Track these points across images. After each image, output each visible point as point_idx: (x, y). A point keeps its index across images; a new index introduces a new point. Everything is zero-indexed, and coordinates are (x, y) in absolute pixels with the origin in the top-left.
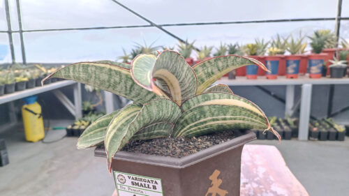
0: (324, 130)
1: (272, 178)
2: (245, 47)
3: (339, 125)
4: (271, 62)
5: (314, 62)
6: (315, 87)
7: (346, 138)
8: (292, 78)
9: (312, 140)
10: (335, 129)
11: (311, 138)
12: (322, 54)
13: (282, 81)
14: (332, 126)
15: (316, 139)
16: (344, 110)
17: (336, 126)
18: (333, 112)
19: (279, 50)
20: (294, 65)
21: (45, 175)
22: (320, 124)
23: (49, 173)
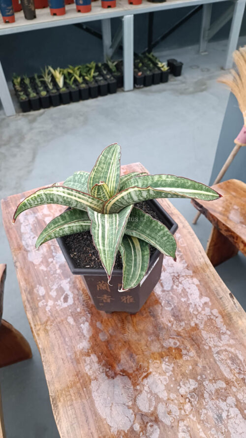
0: (148, 73)
3: (161, 62)
7: (170, 77)
8: (109, 7)
9: (138, 88)
10: (159, 68)
11: (137, 86)
13: (98, 13)
14: (155, 65)
15: (142, 86)
16: (164, 38)
17: (160, 65)
22: (143, 64)
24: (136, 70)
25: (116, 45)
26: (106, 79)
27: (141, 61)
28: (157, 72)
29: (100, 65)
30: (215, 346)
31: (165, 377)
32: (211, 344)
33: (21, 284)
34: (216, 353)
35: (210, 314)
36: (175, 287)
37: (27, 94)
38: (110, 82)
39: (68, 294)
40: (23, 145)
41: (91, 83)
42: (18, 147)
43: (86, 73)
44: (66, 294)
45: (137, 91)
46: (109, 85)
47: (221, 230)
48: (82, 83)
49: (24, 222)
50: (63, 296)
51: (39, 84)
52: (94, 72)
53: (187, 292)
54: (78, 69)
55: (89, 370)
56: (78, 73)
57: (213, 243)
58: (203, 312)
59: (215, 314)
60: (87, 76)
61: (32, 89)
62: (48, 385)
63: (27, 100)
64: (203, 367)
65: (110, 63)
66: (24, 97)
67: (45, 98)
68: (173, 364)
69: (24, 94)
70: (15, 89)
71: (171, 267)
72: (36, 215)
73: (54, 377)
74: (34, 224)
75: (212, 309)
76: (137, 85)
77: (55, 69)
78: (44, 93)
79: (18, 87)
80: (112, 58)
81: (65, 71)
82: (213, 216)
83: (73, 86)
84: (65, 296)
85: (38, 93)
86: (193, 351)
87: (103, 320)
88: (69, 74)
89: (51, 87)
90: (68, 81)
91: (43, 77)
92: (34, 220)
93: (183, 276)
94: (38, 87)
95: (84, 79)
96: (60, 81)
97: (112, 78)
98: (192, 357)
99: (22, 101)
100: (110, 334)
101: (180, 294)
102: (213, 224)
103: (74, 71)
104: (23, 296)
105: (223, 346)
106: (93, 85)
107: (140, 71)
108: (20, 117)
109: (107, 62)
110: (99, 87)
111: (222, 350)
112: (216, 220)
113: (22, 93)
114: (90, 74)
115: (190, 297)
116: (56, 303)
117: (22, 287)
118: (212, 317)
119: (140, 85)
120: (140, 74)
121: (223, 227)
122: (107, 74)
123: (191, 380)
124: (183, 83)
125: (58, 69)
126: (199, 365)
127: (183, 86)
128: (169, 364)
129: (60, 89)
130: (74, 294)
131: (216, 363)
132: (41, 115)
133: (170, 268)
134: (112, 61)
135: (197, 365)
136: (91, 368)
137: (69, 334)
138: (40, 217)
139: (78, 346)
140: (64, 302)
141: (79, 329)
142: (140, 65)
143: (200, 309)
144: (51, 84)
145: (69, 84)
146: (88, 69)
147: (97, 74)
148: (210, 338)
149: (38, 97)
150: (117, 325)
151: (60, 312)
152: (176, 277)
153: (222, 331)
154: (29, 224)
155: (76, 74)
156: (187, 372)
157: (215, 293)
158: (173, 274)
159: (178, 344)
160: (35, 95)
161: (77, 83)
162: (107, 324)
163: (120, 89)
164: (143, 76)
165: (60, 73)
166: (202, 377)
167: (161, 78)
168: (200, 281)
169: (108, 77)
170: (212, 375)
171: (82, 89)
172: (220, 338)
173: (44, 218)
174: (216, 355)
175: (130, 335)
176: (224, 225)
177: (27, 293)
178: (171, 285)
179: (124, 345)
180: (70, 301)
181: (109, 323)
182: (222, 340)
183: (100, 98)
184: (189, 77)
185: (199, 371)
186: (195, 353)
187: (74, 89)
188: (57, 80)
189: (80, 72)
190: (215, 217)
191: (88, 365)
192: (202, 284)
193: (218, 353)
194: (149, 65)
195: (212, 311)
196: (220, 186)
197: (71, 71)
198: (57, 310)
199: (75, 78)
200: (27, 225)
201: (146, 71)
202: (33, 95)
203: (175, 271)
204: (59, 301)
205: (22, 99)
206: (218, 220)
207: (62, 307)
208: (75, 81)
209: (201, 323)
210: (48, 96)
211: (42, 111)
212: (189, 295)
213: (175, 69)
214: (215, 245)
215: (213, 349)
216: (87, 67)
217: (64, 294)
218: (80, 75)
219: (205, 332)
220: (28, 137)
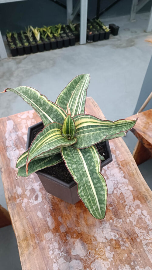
24: (89, 30)
25: (76, 13)
26: (68, 36)
27: (92, 25)
28: (102, 32)
29: (64, 26)
30: (145, 239)
31: (108, 262)
32: (142, 238)
33: (5, 185)
34: (145, 245)
35: (141, 214)
36: (115, 192)
37: (15, 44)
38: (71, 38)
39: (38, 194)
40: (12, 79)
41: (58, 38)
42: (9, 79)
43: (55, 31)
44: (37, 194)
45: (89, 45)
46: (70, 40)
47: (145, 144)
48: (52, 38)
49: (9, 138)
50: (35, 196)
51: (24, 38)
52: (60, 31)
53: (124, 196)
54: (50, 28)
55: (52, 255)
56: (50, 31)
57: (138, 152)
58: (135, 212)
59: (144, 214)
60: (56, 33)
61: (19, 41)
62: (22, 265)
63: (15, 48)
64: (136, 255)
65: (71, 25)
66: (13, 46)
67: (27, 47)
68: (113, 252)
69: (13, 44)
70: (8, 41)
71: (113, 176)
72: (17, 133)
73: (26, 258)
74: (15, 140)
75: (142, 211)
76: (89, 40)
77: (34, 28)
78: (27, 44)
79: (10, 40)
80: (73, 22)
81: (41, 30)
82: (139, 134)
83: (46, 40)
84: (36, 195)
85: (23, 44)
86: (128, 243)
87: (63, 216)
88: (44, 31)
89: (31, 40)
90: (43, 36)
91: (26, 33)
92: (16, 137)
93: (121, 183)
94: (23, 39)
95: (54, 35)
96: (38, 37)
97: (72, 35)
98: (128, 247)
99: (12, 49)
100: (68, 227)
101: (119, 197)
102: (139, 140)
103: (47, 30)
104: (6, 194)
105: (150, 240)
106: (59, 39)
107: (90, 31)
108: (11, 60)
109: (69, 24)
110: (63, 41)
111: (149, 243)
112: (141, 137)
113: (12, 44)
114: (58, 32)
115: (126, 199)
116: (29, 200)
117: (6, 187)
118: (142, 216)
119: (91, 40)
120: (91, 33)
121: (146, 142)
122: (69, 32)
123: (126, 265)
124: (119, 40)
125: (37, 28)
126: (132, 253)
127: (119, 42)
128: (110, 252)
129: (38, 41)
130: (42, 194)
131: (145, 252)
132: (25, 58)
133: (111, 177)
134: (72, 24)
135: (131, 253)
136: (53, 253)
137: (38, 225)
138: (20, 135)
139: (44, 235)
140: (35, 200)
141: (45, 222)
142: (91, 27)
143: (133, 210)
144: (32, 38)
145: (44, 39)
146: (56, 28)
147: (62, 32)
148: (141, 233)
149: (22, 47)
150: (73, 220)
151: (32, 208)
152: (116, 184)
153: (149, 228)
154: (12, 140)
155: (49, 32)
156: (124, 258)
157: (145, 198)
158: (114, 182)
159: (117, 236)
160: (21, 45)
161: (49, 38)
162: (66, 218)
163: (77, 43)
164: (93, 34)
165: (38, 31)
166: (134, 263)
167: (104, 36)
168: (133, 188)
169: (70, 34)
170: (142, 262)
171: (52, 42)
172: (148, 233)
173: (23, 136)
174: (145, 246)
175: (82, 227)
176: (146, 141)
177: (8, 192)
178: (112, 190)
179: (78, 235)
180: (40, 199)
181: (67, 218)
182: (149, 235)
183: (64, 49)
184: (123, 36)
185: (132, 258)
186: (130, 244)
187: (47, 42)
188: (36, 35)
189: (51, 30)
190: (141, 135)
191: (51, 250)
192: (135, 190)
193: (146, 245)
194: (97, 27)
195: (142, 212)
196: (144, 113)
197: (45, 30)
198: (30, 206)
199: (48, 35)
200: (11, 141)
201: (95, 31)
202: (19, 45)
203: (115, 180)
204: (31, 199)
205: (12, 48)
206: (143, 138)
207: (33, 204)
208: (48, 36)
209: (135, 221)
210: (29, 46)
211: (25, 56)
212: (125, 198)
213: (114, 31)
214: (139, 153)
215: (143, 242)
216: (56, 27)
217: (36, 194)
218: (51, 33)
219: (137, 228)
220: (16, 74)
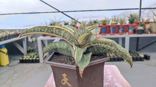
0: (135, 57)
1: (115, 80)
2: (100, 21)
4: (112, 28)
5: (130, 27)
6: (131, 38)
7: (145, 60)
8: (121, 34)
10: (140, 56)
12: (134, 24)
13: (117, 36)
14: (138, 55)
16: (143, 48)
17: (140, 55)
18: (138, 49)
19: (115, 23)
20: (122, 29)
21: (10, 81)
22: (133, 54)
23: (12, 80)
127: (150, 63)
164: (133, 57)
